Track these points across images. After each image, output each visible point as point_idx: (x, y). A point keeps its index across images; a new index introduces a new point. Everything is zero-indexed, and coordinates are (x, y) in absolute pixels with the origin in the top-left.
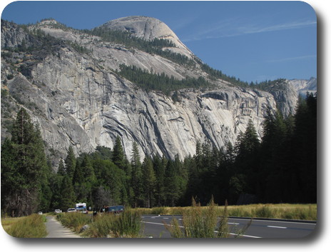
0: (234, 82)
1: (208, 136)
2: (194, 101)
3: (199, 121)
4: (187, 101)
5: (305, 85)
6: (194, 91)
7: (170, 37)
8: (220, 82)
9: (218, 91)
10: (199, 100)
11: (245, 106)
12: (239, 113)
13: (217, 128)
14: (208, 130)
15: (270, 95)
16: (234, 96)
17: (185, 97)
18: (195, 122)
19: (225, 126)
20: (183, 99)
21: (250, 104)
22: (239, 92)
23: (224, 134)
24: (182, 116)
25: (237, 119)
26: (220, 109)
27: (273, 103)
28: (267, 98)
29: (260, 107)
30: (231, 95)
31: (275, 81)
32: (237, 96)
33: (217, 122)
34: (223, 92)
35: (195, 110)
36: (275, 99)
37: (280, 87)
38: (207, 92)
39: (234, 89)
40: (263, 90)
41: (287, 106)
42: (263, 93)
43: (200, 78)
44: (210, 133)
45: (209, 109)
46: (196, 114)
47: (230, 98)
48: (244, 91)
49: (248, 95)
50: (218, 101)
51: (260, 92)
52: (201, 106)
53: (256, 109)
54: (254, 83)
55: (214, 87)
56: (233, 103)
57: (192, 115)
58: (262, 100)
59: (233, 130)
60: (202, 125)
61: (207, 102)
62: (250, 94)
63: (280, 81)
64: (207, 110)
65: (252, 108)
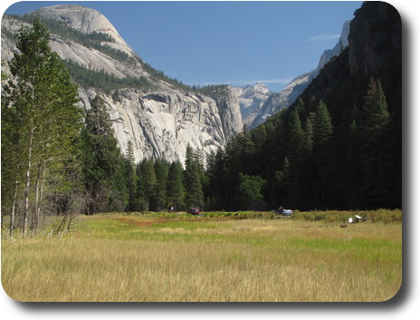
0: (176, 84)
1: (148, 140)
2: (136, 102)
3: (140, 124)
4: (128, 101)
5: (241, 93)
6: (136, 91)
7: (109, 32)
8: (162, 83)
9: (161, 93)
10: (141, 102)
11: (187, 110)
12: (180, 118)
13: (159, 132)
14: (149, 133)
15: (213, 100)
16: (177, 99)
17: (126, 97)
18: (136, 125)
19: (167, 130)
20: (124, 99)
21: (193, 109)
22: (181, 95)
23: (165, 139)
24: (122, 117)
25: (178, 124)
26: (162, 113)
27: (215, 109)
28: (210, 104)
29: (202, 112)
30: (174, 98)
31: (218, 87)
32: (179, 100)
33: (159, 125)
34: (166, 94)
35: (136, 112)
36: (218, 105)
37: (223, 93)
38: (149, 93)
39: (177, 91)
40: (206, 94)
41: (229, 113)
42: (206, 98)
43: (142, 78)
44: (151, 137)
45: (150, 111)
46: (137, 115)
47: (173, 101)
48: (187, 95)
49: (191, 100)
50: (161, 103)
51: (203, 96)
52: (143, 108)
53: (198, 115)
54: (196, 86)
55: (156, 88)
56: (175, 107)
57: (133, 117)
58: (204, 105)
59: (174, 134)
60: (143, 128)
61: (149, 103)
62: (193, 98)
63: (222, 87)
64: (148, 112)
65: (195, 113)
